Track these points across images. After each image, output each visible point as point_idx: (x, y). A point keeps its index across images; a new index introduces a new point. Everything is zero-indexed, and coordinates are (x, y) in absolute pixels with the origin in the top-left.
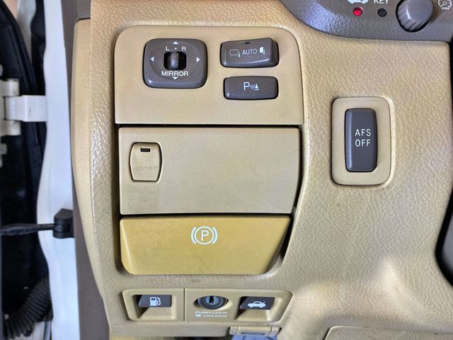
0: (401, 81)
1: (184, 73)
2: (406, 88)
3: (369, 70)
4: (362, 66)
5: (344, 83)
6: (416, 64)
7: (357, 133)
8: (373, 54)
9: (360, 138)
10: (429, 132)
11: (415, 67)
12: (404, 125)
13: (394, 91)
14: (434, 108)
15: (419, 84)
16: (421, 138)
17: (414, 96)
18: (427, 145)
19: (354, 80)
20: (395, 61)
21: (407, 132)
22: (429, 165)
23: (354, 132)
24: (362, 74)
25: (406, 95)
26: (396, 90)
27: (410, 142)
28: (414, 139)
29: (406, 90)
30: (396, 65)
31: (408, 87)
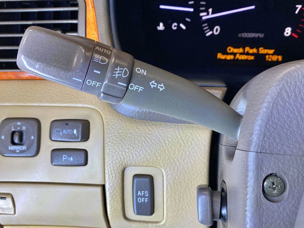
0: (171, 158)
1: (24, 148)
2: (175, 163)
3: (149, 148)
4: (145, 145)
5: (131, 158)
6: (183, 144)
7: (139, 193)
8: (153, 135)
9: (141, 197)
10: (189, 196)
11: (182, 147)
12: (171, 189)
13: (165, 165)
14: (194, 179)
15: (184, 161)
16: (183, 199)
17: (179, 170)
18: (187, 204)
19: (138, 155)
20: (169, 142)
21: (173, 195)
22: (189, 216)
23: (137, 193)
24: (144, 151)
25: (174, 169)
26: (167, 164)
27: (175, 201)
28: (178, 199)
29: (174, 165)
30: (169, 144)
31: (176, 163)
